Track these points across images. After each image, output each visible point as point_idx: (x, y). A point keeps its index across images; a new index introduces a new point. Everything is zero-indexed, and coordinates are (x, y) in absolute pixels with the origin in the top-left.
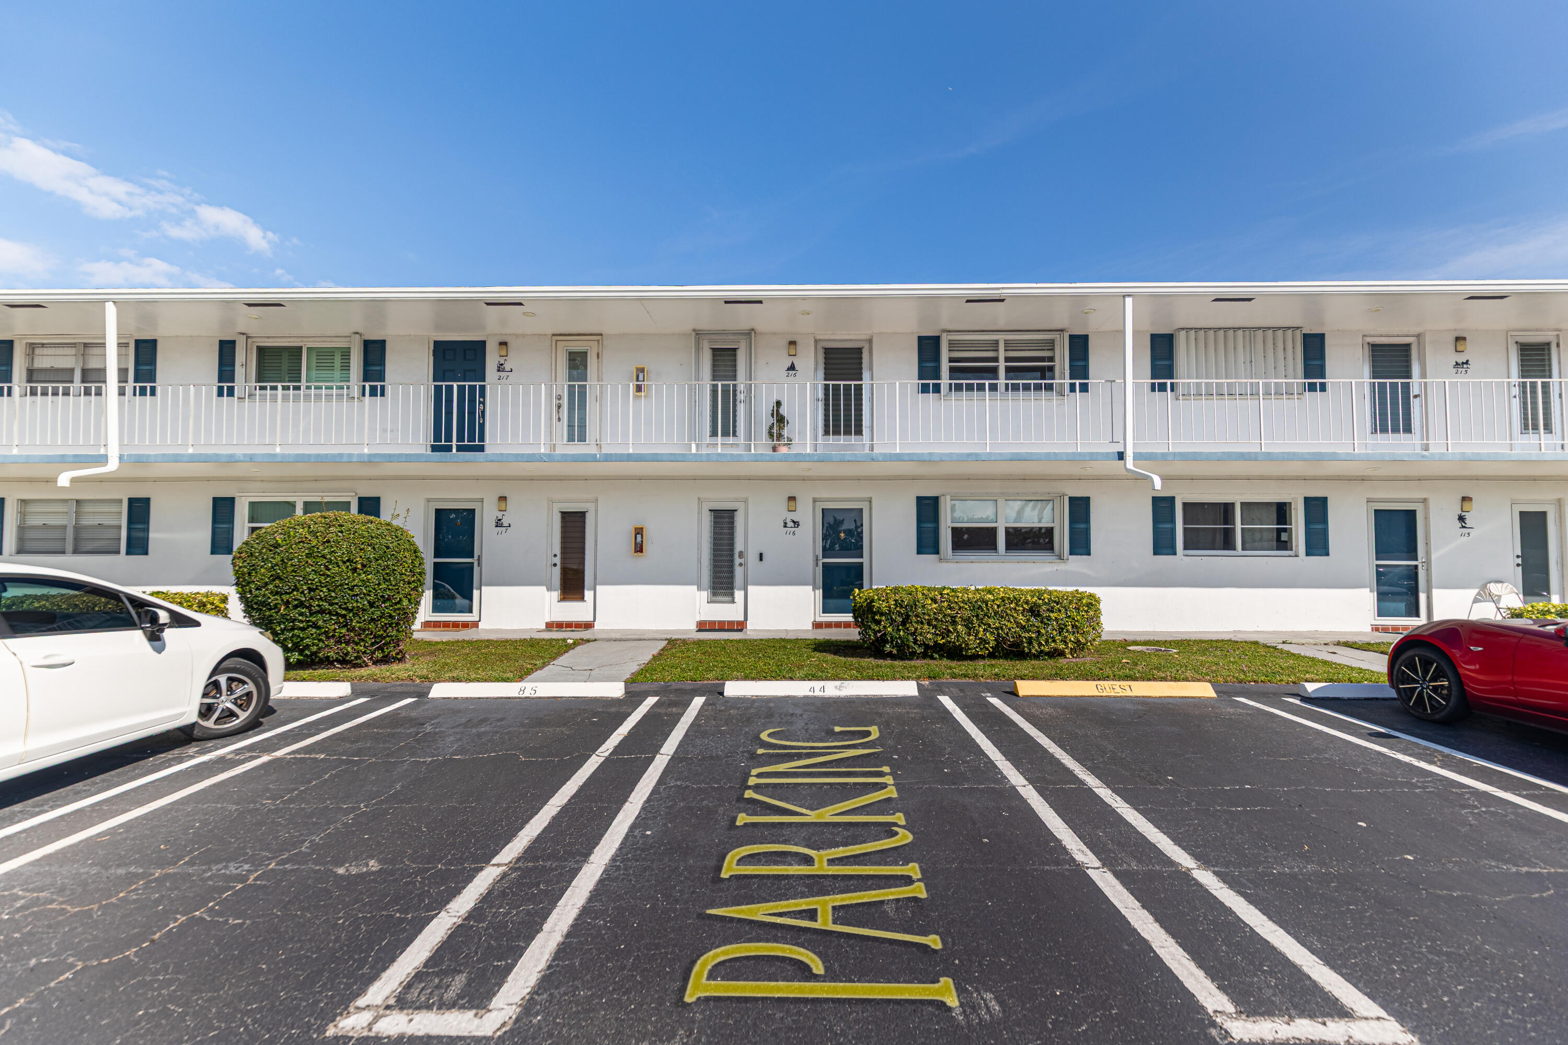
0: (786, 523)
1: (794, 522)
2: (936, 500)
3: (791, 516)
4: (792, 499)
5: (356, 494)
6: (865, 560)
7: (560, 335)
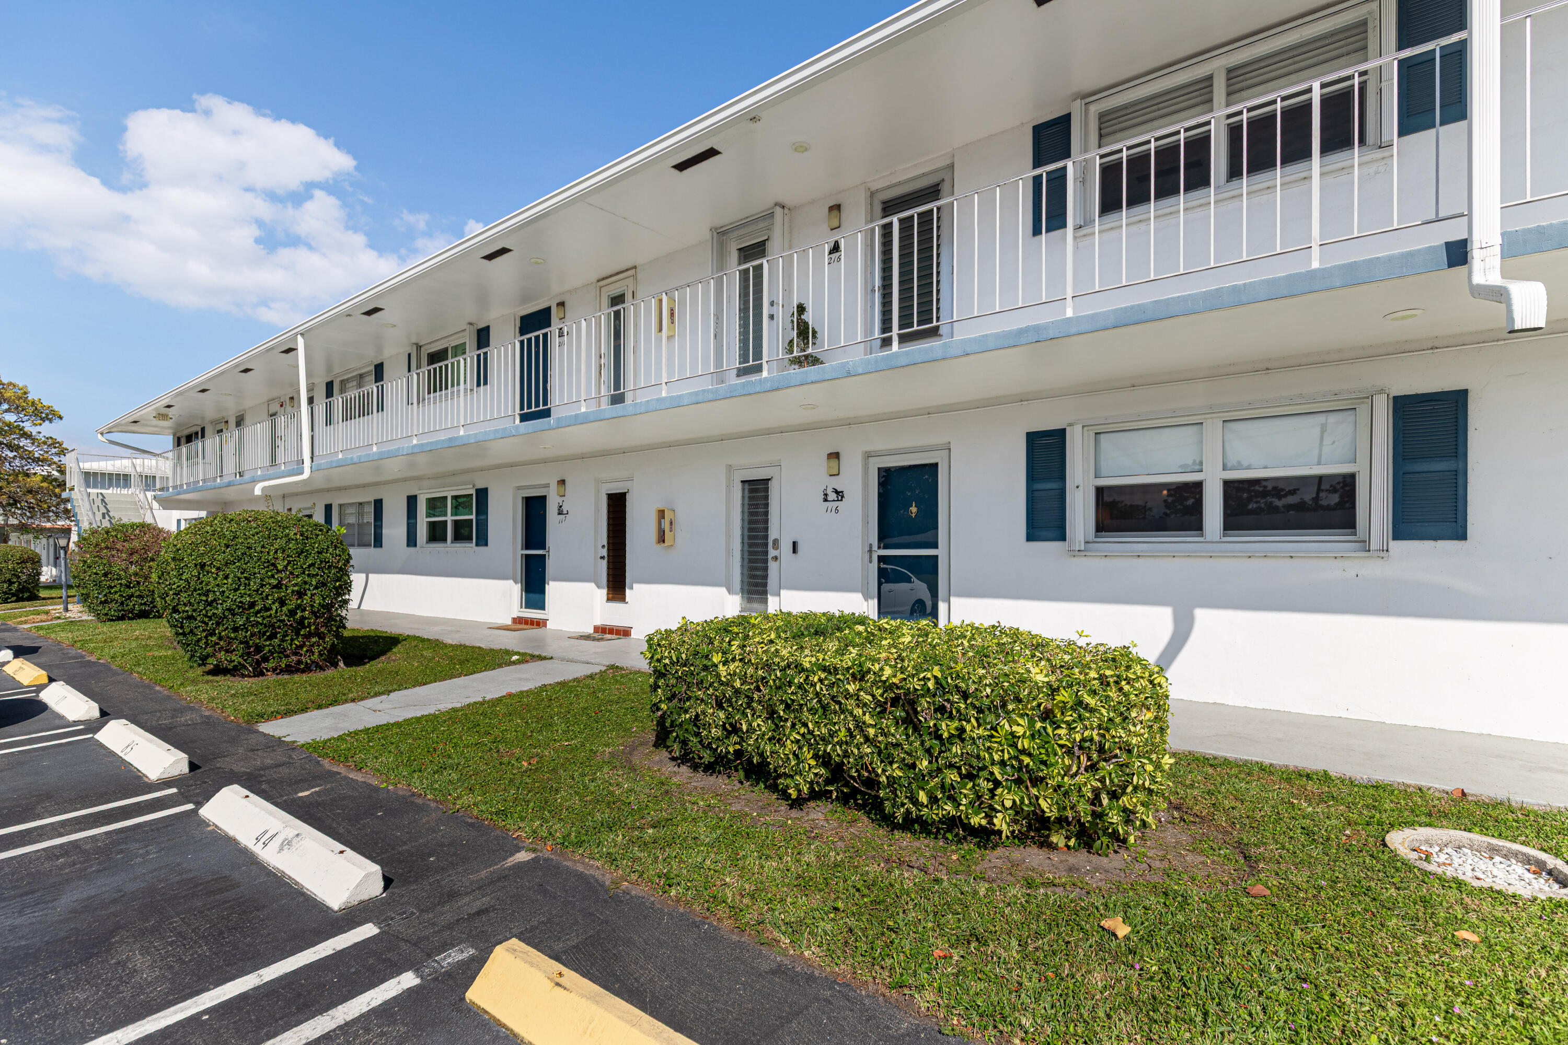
0: (826, 495)
1: (837, 492)
2: (1060, 435)
3: (833, 484)
4: (835, 456)
5: (474, 486)
6: (940, 552)
7: (604, 279)
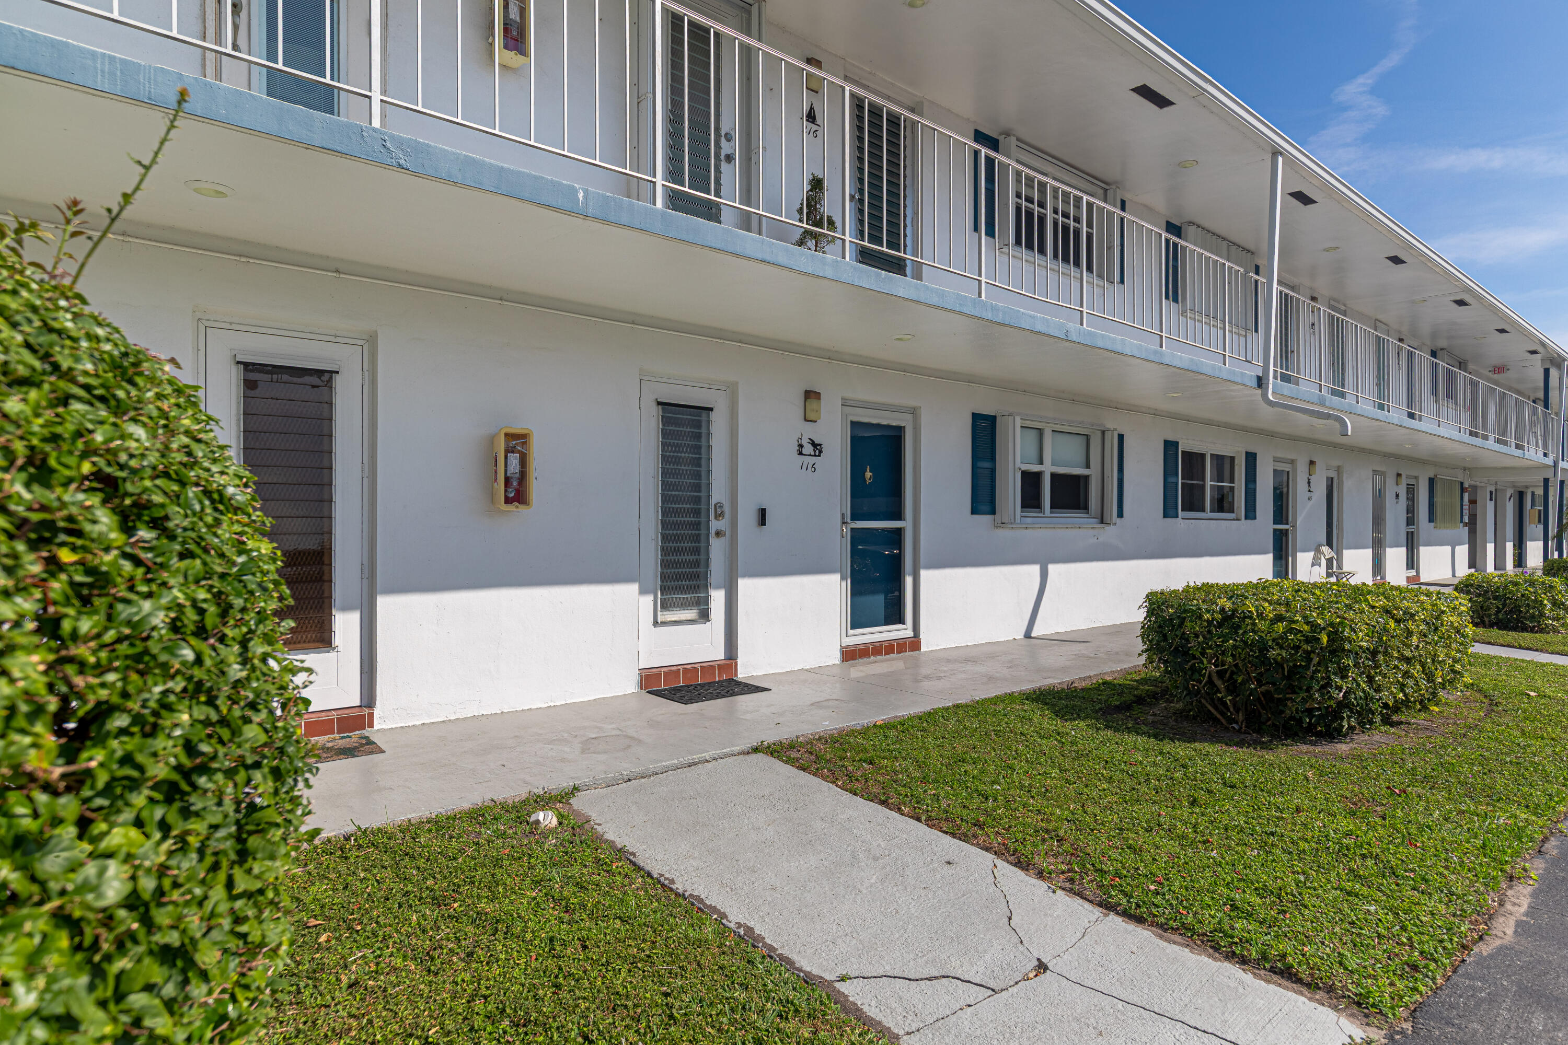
0: (801, 446)
1: (814, 444)
2: (994, 422)
3: (810, 432)
4: (811, 395)
6: (906, 524)
